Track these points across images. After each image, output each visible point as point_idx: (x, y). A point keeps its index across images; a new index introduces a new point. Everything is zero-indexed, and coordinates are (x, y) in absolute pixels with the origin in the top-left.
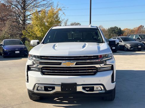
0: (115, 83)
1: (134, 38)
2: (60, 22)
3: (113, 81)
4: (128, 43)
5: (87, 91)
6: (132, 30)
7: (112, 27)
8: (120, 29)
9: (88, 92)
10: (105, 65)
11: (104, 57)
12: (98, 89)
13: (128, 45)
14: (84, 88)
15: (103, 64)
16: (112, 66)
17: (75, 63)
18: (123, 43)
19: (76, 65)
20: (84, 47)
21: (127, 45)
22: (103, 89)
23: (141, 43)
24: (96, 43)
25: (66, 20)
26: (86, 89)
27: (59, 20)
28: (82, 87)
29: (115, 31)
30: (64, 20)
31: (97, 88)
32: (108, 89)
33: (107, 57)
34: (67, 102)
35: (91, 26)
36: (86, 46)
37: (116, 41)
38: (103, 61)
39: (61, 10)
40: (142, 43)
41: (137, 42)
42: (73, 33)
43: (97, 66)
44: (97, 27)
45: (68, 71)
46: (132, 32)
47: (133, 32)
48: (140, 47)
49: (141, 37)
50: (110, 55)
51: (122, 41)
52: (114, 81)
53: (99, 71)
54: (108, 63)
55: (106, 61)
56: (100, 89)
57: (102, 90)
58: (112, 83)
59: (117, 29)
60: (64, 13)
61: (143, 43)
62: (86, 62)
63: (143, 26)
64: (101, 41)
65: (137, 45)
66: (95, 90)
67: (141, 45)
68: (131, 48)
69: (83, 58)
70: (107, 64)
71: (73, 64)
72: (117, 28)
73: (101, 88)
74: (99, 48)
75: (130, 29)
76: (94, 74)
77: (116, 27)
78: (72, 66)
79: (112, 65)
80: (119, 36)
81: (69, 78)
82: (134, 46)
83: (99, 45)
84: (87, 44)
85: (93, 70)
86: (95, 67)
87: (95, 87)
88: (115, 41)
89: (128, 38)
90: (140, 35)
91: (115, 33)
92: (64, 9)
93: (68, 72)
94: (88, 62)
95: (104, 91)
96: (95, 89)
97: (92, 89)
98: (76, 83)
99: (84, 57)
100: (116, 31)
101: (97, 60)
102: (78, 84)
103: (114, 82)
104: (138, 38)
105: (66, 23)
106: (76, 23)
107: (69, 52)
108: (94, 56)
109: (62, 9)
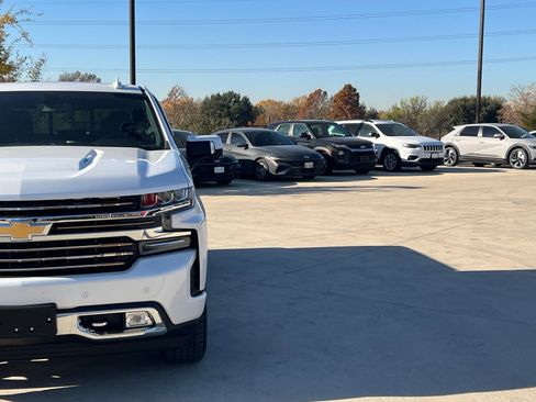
0: (205, 295)
1: (291, 133)
2: (10, 68)
3: (195, 290)
4: (269, 153)
5: (100, 331)
6: (289, 106)
7: (218, 95)
8: (246, 100)
9: (101, 334)
10: (164, 231)
11: (165, 203)
12: (140, 323)
13: (271, 161)
14: (85, 323)
15: (160, 229)
16: (194, 235)
17: (48, 228)
18: (251, 153)
19: (51, 233)
20: (85, 162)
21: (267, 158)
22: (158, 320)
23: (313, 151)
24: (135, 150)
25: (37, 60)
26: (95, 325)
27: (6, 59)
28: (80, 318)
29: (229, 107)
30: (28, 61)
31: (138, 318)
32: (176, 319)
33: (174, 203)
34: (23, 378)
35: (119, 84)
36: (95, 160)
37: (212, 144)
38: (159, 217)
39: (13, 21)
40: (319, 151)
41: (301, 147)
42: (46, 109)
43: (136, 235)
44: (143, 91)
45: (20, 261)
46: (288, 112)
47: (293, 115)
48: (309, 165)
49: (313, 131)
50: (185, 195)
51: (251, 146)
52: (202, 288)
53: (144, 253)
54: (176, 221)
55: (168, 215)
56: (150, 322)
57: (154, 325)
58: (192, 296)
59: (237, 101)
60: (25, 35)
61: (321, 152)
62: (92, 223)
63: (325, 93)
64: (158, 143)
65: (299, 160)
66: (127, 325)
67: (313, 158)
68: (279, 169)
69: (80, 207)
70: (174, 226)
71: (41, 232)
72: (237, 97)
73: (152, 319)
74: (143, 168)
75: (279, 104)
76: (125, 266)
77: (231, 94)
78: (35, 239)
79: (194, 232)
80: (237, 126)
81: (25, 285)
82: (289, 162)
83: (145, 157)
84: (100, 151)
85: (121, 252)
86: (127, 239)
87: (130, 314)
88: (208, 142)
89: (269, 133)
90: (309, 125)
91: (229, 115)
92: (25, 16)
93: (22, 263)
94: (99, 223)
95: (163, 329)
96: (129, 322)
97: (117, 323)
98: (54, 305)
99: (86, 201)
100: (232, 110)
101: (136, 215)
102: (60, 306)
103: (201, 293)
104: (305, 135)
105: (37, 74)
106: (83, 73)
107: (25, 185)
108: (123, 199)
109: (18, 18)
